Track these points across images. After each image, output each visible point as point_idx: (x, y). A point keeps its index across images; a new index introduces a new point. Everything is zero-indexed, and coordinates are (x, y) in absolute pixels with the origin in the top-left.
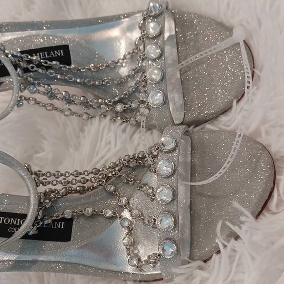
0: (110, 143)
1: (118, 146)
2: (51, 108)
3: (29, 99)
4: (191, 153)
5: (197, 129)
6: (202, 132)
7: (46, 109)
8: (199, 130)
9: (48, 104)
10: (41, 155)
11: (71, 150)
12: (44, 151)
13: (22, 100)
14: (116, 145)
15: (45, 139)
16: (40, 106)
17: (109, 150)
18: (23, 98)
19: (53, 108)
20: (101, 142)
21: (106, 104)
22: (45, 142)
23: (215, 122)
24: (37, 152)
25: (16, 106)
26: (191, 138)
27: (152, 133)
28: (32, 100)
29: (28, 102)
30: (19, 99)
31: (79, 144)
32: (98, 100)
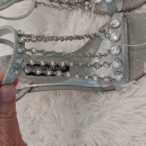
0: (83, 24)
1: (88, 26)
2: (52, 6)
3: (40, 3)
4: (127, 27)
5: (130, 13)
6: (132, 15)
7: (50, 7)
8: (131, 14)
9: (50, 5)
10: (47, 32)
11: (63, 29)
12: (48, 30)
13: (37, 4)
14: (86, 25)
15: (48, 24)
16: (46, 6)
17: (83, 28)
18: (37, 3)
19: (53, 7)
20: (78, 24)
21: (79, 3)
22: (48, 25)
23: (140, 9)
24: (44, 31)
25: (35, 8)
26: (127, 19)
27: (105, 17)
28: (42, 3)
29: (40, 5)
30: (36, 4)
31: (67, 25)
32: (75, 1)
